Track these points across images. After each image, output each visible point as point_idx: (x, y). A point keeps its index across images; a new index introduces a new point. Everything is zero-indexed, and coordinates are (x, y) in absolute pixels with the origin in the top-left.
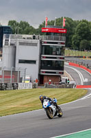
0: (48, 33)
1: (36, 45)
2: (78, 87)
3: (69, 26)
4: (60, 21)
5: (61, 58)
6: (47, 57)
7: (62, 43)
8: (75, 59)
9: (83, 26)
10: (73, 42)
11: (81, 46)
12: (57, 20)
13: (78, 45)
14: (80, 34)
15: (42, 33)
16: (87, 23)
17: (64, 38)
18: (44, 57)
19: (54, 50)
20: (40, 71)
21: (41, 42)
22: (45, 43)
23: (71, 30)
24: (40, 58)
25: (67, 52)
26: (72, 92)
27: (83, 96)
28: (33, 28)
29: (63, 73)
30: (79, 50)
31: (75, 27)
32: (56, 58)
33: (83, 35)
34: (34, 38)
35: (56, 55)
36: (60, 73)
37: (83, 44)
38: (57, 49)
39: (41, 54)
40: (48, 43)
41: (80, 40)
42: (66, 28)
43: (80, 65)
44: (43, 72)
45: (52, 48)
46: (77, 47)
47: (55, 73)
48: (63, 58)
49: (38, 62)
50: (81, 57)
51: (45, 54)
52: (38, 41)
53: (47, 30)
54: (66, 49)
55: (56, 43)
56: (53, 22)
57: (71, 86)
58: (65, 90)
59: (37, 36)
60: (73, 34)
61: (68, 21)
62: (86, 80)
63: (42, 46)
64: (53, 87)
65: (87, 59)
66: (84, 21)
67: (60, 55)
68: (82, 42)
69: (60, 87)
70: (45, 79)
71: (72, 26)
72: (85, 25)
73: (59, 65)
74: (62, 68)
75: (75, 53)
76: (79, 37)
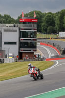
0: (24, 23)
1: (16, 31)
2: (47, 60)
3: (39, 17)
4: (32, 13)
5: (34, 40)
6: (24, 40)
7: (34, 29)
8: (44, 40)
9: (49, 16)
10: (42, 28)
11: (48, 31)
12: (30, 13)
14: (47, 22)
15: (20, 23)
16: (52, 14)
17: (36, 25)
18: (22, 40)
19: (29, 34)
20: (19, 50)
21: (19, 29)
22: (22, 29)
23: (41, 20)
24: (19, 40)
25: (39, 35)
27: (51, 66)
28: (13, 19)
29: (36, 50)
30: (47, 33)
31: (44, 17)
32: (30, 40)
33: (49, 23)
34: (14, 26)
35: (31, 37)
36: (34, 50)
37: (50, 29)
38: (31, 34)
39: (20, 37)
40: (24, 29)
41: (47, 27)
42: (37, 18)
43: (48, 44)
44: (22, 50)
45: (27, 33)
46: (46, 31)
47: (30, 50)
48: (36, 40)
49: (18, 43)
50: (48, 38)
51: (23, 37)
52: (17, 29)
53: (23, 20)
54: (38, 33)
55: (31, 29)
56: (27, 14)
57: (42, 59)
58: (38, 62)
59: (16, 25)
60: (42, 22)
61: (38, 13)
62: (53, 55)
63: (20, 32)
64: (29, 61)
65: (53, 40)
66: (49, 13)
67: (34, 37)
69: (34, 61)
70: (23, 55)
71: (41, 16)
73: (33, 45)
74: (35, 47)
75: (44, 36)
76: (46, 25)
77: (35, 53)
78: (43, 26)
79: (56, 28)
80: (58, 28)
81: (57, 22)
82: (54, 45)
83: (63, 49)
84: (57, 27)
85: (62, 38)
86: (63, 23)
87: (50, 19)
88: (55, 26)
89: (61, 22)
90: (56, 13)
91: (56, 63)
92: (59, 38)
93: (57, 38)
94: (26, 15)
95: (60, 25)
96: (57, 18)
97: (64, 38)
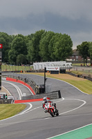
2: (16, 102)
3: (4, 41)
8: (12, 74)
9: (19, 40)
10: (10, 57)
11: (18, 61)
14: (16, 48)
16: (23, 37)
23: (7, 45)
25: (4, 67)
26: (10, 108)
27: (21, 111)
30: (16, 64)
31: (11, 42)
33: (19, 50)
37: (20, 59)
41: (17, 55)
43: (17, 80)
46: (14, 62)
50: (18, 72)
54: (3, 64)
57: (9, 102)
58: (3, 106)
60: (9, 49)
61: (3, 36)
62: (25, 95)
65: (24, 73)
66: (19, 36)
68: (18, 56)
71: (7, 40)
72: (21, 40)
75: (12, 68)
76: (15, 52)
78: (11, 53)
79: (29, 57)
80: (32, 57)
81: (30, 48)
82: (26, 81)
83: (39, 87)
84: (30, 55)
85: (37, 71)
86: (39, 50)
87: (20, 44)
88: (27, 54)
89: (35, 49)
90: (29, 36)
91: (29, 106)
92: (34, 71)
93: (30, 72)
95: (35, 52)
96: (30, 42)
97: (40, 71)
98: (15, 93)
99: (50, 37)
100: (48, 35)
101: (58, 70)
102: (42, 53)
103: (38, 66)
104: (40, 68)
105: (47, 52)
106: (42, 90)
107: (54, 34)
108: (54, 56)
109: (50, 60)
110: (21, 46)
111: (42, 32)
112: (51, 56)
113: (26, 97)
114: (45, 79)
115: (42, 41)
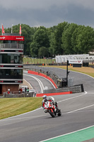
0: (5, 41)
2: (38, 95)
3: (26, 33)
4: (16, 28)
5: (19, 66)
6: (4, 66)
7: (20, 51)
8: (34, 67)
9: (41, 32)
10: (31, 50)
11: (39, 53)
12: (13, 27)
13: (36, 52)
14: (38, 41)
16: (45, 29)
17: (22, 45)
18: (1, 66)
19: (12, 58)
22: (2, 51)
23: (29, 37)
25: (26, 59)
26: (31, 101)
29: (22, 82)
30: (38, 57)
31: (33, 34)
32: (14, 66)
33: (42, 42)
35: (15, 63)
36: (19, 82)
37: (42, 51)
38: (15, 57)
40: (5, 51)
41: (39, 47)
42: (23, 35)
43: (39, 73)
44: (1, 81)
45: (10, 57)
46: (36, 54)
47: (14, 82)
48: (22, 67)
50: (40, 65)
51: (3, 63)
53: (4, 38)
54: (25, 57)
55: (14, 51)
56: (10, 30)
57: (31, 95)
58: (25, 99)
60: (31, 41)
61: (25, 28)
62: (46, 88)
64: (12, 97)
65: (46, 67)
66: (41, 28)
67: (19, 63)
68: (41, 49)
69: (20, 97)
70: (4, 88)
71: (29, 33)
72: (43, 32)
73: (18, 73)
74: (21, 77)
75: (33, 60)
76: (37, 44)
77: (21, 86)
78: (33, 46)
79: (52, 50)
80: (54, 50)
81: (53, 40)
82: (48, 74)
83: (61, 80)
84: (52, 48)
85: (59, 64)
86: (62, 43)
87: (43, 37)
88: (49, 46)
89: (58, 41)
90: (51, 28)
92: (56, 64)
93: (52, 65)
94: (8, 31)
95: (57, 45)
96: (53, 34)
97: (63, 64)
98: (37, 86)
99: (73, 30)
100: (71, 28)
101: (81, 63)
102: (64, 46)
103: (60, 59)
104: (63, 61)
105: (70, 44)
106: (64, 84)
107: (77, 27)
108: (77, 49)
109: (73, 53)
110: (43, 39)
111: (65, 24)
112: (74, 49)
113: (48, 91)
114: (68, 73)
115: (65, 33)
